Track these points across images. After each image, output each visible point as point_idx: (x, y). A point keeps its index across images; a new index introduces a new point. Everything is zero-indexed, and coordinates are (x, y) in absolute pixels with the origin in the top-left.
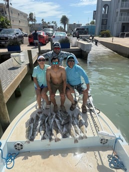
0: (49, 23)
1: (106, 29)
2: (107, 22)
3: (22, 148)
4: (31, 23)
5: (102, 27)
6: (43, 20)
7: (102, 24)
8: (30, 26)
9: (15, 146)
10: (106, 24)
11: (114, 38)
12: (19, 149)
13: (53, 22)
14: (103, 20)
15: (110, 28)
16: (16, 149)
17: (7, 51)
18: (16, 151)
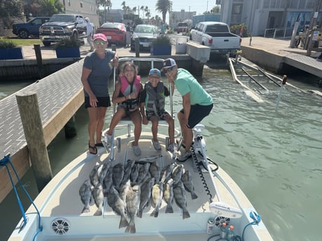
0: (135, 9)
1: (239, 21)
2: (241, 8)
3: (66, 230)
4: (101, 8)
5: (232, 17)
6: (124, 3)
7: (233, 12)
8: (100, 13)
9: (54, 225)
10: (240, 13)
11: (253, 38)
12: (61, 232)
13: (142, 7)
14: (234, 5)
15: (248, 19)
16: (56, 230)
17: (55, 57)
18: (54, 234)
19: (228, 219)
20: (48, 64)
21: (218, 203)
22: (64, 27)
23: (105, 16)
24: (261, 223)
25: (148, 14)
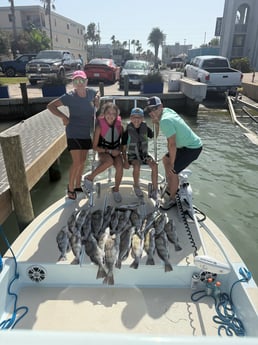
0: (125, 43)
1: (241, 54)
2: (243, 41)
3: (43, 278)
4: (90, 43)
5: (233, 50)
6: (113, 38)
7: (234, 45)
8: (89, 49)
9: (30, 272)
10: (243, 46)
11: (256, 74)
12: (37, 280)
13: (133, 42)
14: (235, 37)
15: (252, 52)
16: (32, 277)
17: (41, 96)
18: (31, 281)
19: (215, 275)
20: (34, 104)
21: (203, 257)
22: (51, 64)
23: (93, 52)
24: (252, 281)
25: (139, 49)
